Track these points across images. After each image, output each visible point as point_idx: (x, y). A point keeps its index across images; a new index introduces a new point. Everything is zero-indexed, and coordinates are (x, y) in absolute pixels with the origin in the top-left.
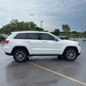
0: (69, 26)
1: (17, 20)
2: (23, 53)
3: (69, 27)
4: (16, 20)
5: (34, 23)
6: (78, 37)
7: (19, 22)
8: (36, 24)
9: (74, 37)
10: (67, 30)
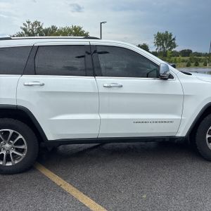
0: (173, 37)
1: (39, 23)
2: (20, 136)
3: (174, 39)
4: (36, 23)
5: (83, 29)
6: (197, 65)
7: (44, 28)
8: (88, 33)
9: (188, 66)
10: (167, 47)
